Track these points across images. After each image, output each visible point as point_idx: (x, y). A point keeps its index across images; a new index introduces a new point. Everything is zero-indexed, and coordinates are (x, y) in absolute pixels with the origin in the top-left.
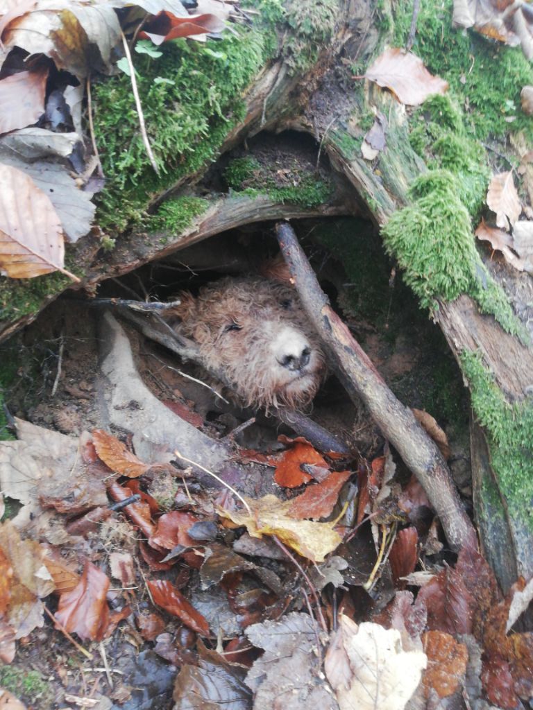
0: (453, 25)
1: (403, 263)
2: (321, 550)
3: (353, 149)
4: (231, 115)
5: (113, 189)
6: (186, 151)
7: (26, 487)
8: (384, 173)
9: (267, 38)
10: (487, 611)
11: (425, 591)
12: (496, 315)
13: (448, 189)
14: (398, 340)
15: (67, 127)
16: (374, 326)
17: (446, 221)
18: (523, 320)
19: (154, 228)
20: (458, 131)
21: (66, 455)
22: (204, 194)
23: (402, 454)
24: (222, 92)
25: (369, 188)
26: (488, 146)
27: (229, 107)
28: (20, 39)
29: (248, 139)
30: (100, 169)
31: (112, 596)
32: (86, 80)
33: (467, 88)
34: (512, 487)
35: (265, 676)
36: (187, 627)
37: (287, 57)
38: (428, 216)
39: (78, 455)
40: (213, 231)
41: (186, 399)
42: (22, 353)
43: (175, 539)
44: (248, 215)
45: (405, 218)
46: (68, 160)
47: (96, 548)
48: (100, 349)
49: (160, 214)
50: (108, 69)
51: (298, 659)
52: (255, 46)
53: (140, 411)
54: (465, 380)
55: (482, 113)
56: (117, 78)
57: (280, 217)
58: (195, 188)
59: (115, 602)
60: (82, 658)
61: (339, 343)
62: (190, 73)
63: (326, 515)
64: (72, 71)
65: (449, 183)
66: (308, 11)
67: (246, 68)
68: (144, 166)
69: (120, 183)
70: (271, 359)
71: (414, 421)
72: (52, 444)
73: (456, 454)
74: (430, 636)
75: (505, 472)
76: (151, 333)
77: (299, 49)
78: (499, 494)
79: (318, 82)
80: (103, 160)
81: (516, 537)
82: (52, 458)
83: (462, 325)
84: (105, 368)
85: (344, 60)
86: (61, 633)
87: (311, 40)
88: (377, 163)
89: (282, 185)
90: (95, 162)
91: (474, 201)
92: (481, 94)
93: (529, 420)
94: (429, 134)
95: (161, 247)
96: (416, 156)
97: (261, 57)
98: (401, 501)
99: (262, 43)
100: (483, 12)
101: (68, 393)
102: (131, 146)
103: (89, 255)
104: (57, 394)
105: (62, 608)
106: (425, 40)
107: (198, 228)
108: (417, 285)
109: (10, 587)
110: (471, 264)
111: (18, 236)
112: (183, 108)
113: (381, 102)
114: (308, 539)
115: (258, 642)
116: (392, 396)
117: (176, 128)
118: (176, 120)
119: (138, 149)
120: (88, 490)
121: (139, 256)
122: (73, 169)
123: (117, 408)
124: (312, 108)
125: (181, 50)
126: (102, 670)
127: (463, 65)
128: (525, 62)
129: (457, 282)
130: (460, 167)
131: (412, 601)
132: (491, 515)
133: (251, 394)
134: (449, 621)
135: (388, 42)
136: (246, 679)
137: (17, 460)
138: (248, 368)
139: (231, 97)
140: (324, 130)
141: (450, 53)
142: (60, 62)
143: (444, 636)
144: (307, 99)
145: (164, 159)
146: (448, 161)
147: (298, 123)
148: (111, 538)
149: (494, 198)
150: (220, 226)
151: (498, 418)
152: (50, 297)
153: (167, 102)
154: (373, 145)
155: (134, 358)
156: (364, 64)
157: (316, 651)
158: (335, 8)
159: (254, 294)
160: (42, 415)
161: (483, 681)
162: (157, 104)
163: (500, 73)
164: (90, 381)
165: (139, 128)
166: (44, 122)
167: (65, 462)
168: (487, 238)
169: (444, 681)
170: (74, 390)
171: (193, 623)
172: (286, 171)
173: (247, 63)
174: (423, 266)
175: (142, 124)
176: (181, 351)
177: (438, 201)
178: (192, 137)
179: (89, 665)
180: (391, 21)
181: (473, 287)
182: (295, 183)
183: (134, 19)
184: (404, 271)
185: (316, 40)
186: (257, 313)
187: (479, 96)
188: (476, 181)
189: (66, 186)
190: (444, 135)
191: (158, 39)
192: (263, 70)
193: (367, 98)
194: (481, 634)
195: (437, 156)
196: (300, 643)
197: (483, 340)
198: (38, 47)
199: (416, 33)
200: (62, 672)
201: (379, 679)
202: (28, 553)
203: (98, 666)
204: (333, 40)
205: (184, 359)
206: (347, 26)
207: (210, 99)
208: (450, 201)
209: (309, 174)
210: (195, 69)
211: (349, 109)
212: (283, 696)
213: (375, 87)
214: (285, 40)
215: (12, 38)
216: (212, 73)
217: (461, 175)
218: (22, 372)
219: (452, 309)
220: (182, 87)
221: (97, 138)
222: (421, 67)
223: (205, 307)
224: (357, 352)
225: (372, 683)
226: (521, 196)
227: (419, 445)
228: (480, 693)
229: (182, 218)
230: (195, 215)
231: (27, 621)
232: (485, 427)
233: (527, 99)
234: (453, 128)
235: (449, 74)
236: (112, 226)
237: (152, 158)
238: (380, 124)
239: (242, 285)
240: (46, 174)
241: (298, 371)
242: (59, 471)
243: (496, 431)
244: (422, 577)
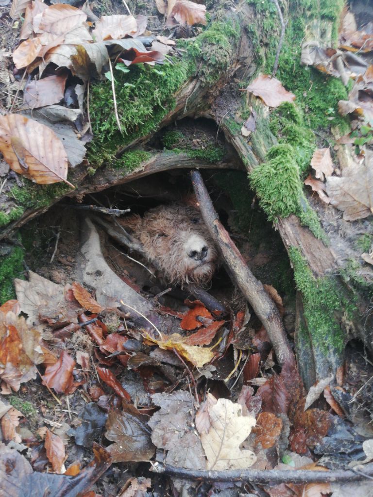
0: (301, 63)
1: (259, 195)
2: (202, 362)
3: (237, 130)
4: (167, 106)
5: (97, 141)
6: (139, 124)
7: (32, 308)
8: (253, 144)
9: (190, 65)
10: (297, 403)
11: (261, 390)
12: (310, 227)
13: (288, 155)
14: (261, 246)
15: (75, 106)
16: (248, 237)
17: (285, 172)
18: (327, 232)
19: (119, 166)
20: (299, 123)
21: (56, 295)
22: (149, 150)
23: (254, 307)
24: (162, 93)
25: (244, 152)
26: (317, 133)
27: (166, 102)
28: (54, 59)
29: (178, 121)
30: (91, 130)
31: (76, 372)
32: (87, 82)
33: (307, 99)
34: (315, 328)
35: (160, 421)
36: (118, 396)
37: (201, 76)
38: (275, 169)
39: (63, 296)
40: (152, 171)
41: (131, 276)
42: (36, 234)
43: (116, 348)
44: (174, 164)
45: (262, 169)
46: (74, 123)
47: (69, 347)
48: (81, 238)
49: (122, 159)
50: (100, 77)
51: (180, 415)
52: (182, 69)
53: (102, 277)
54: (291, 264)
55: (315, 114)
56: (104, 82)
57: (193, 167)
58: (144, 146)
59: (77, 376)
60: (56, 403)
61: (222, 241)
62: (145, 82)
63: (207, 344)
64: (80, 76)
65: (289, 152)
66: (214, 52)
67: (177, 81)
68: (115, 130)
69: (101, 138)
70: (184, 254)
71: (262, 289)
72: (48, 288)
73: (287, 312)
74: (262, 416)
75: (312, 319)
76: (112, 233)
77: (208, 72)
78: (308, 333)
79: (220, 91)
80: (93, 125)
81: (316, 358)
82: (48, 295)
83: (291, 232)
84: (83, 250)
85: (236, 80)
86: (45, 387)
87: (215, 68)
88: (249, 138)
89: (195, 148)
90: (88, 126)
91: (304, 163)
92: (315, 103)
93: (326, 288)
94: (281, 124)
95: (122, 177)
96: (272, 135)
97: (186, 75)
98: (254, 340)
99: (187, 68)
100: (319, 57)
101: (60, 262)
102: (109, 119)
103: (81, 177)
104: (53, 263)
105: (47, 374)
106: (284, 71)
107: (144, 168)
108: (266, 208)
109: (20, 354)
110: (298, 197)
111: (44, 162)
112: (139, 100)
113: (255, 105)
114: (195, 356)
115: (158, 403)
116: (250, 273)
117: (135, 110)
118: (135, 106)
119: (112, 120)
120: (67, 316)
121: (108, 181)
122: (76, 129)
123: (88, 274)
124: (215, 105)
125: (140, 69)
126: (66, 411)
127: (305, 86)
128: (342, 86)
129: (289, 207)
130: (298, 143)
131: (253, 393)
132: (303, 346)
133: (173, 275)
134: (274, 407)
135: (261, 71)
136: (149, 422)
137: (28, 293)
138: (171, 259)
139: (167, 96)
140: (221, 118)
141: (299, 79)
142: (74, 71)
143: (270, 415)
144: (213, 100)
145: (126, 127)
146: (291, 140)
147: (207, 113)
148: (78, 342)
149: (315, 162)
150: (157, 169)
151: (308, 286)
152: (57, 197)
153: (130, 96)
154: (248, 128)
155: (101, 246)
156: (247, 82)
157: (191, 412)
158: (230, 51)
159: (176, 215)
160: (44, 273)
161: (289, 440)
162: (125, 97)
163: (327, 92)
164: (74, 257)
165: (114, 109)
166: (63, 103)
167: (55, 299)
168: (310, 184)
169: (268, 441)
170: (64, 260)
171: (122, 394)
172: (198, 140)
173: (177, 78)
174: (270, 197)
175: (116, 107)
176: (130, 245)
177: (281, 160)
178: (144, 116)
179: (59, 407)
180: (264, 59)
181: (298, 211)
182: (203, 148)
183: (116, 51)
184: (260, 199)
185: (218, 68)
186: (177, 226)
187: (314, 104)
188: (306, 151)
189: (72, 137)
190: (289, 124)
191: (128, 63)
192: (187, 82)
193: (247, 101)
194: (293, 416)
195: (284, 137)
196: (182, 407)
197: (303, 241)
198: (63, 63)
199: (278, 67)
200: (43, 409)
201: (225, 428)
202: (31, 338)
203: (64, 408)
204: (228, 68)
205: (131, 250)
206: (238, 61)
207: (155, 96)
208: (288, 161)
209: (211, 143)
210: (147, 79)
211: (236, 107)
212: (169, 434)
213: (252, 96)
214: (200, 67)
215: (50, 57)
216: (157, 82)
217: (298, 148)
218: (35, 244)
219: (286, 223)
220: (140, 89)
221: (90, 113)
222: (280, 86)
223: (147, 223)
224: (232, 247)
225: (221, 430)
226: (334, 163)
227: (264, 302)
228: (287, 447)
229: (135, 162)
230: (142, 161)
231: (27, 375)
232: (301, 291)
233: (341, 108)
234: (295, 121)
235: (297, 91)
236: (95, 162)
237: (119, 125)
238: (253, 116)
239: (169, 209)
240: (62, 130)
241: (200, 261)
242: (51, 303)
243: (306, 293)
244: (261, 381)
